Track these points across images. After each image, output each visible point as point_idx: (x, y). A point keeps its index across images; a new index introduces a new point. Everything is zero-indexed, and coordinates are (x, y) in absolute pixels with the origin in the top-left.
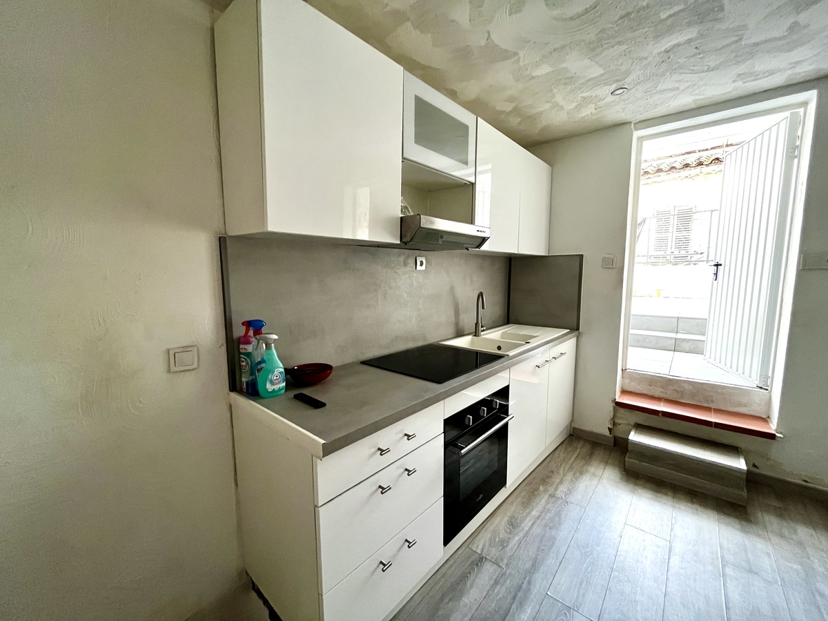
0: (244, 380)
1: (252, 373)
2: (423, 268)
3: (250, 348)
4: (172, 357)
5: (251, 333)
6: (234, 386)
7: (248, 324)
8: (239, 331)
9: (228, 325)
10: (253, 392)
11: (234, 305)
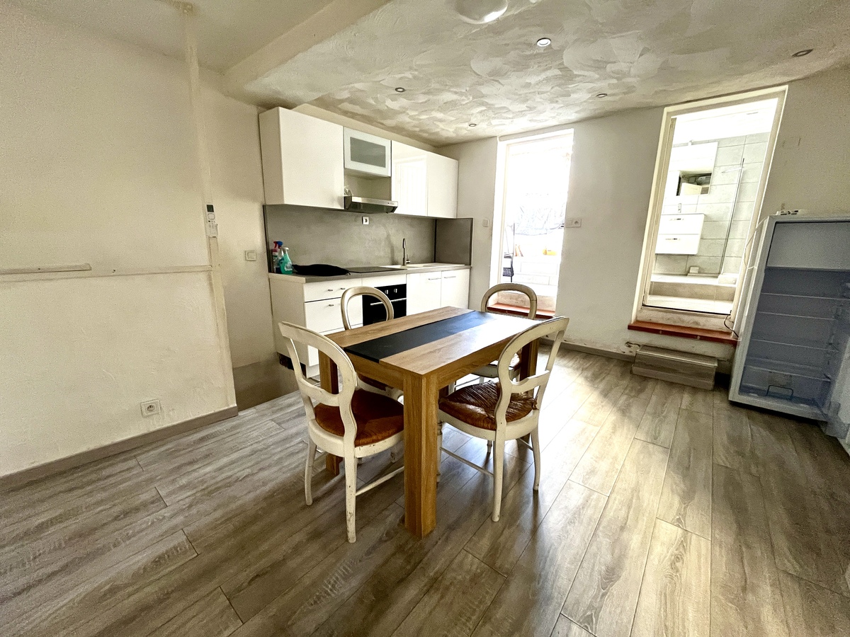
0: (275, 268)
1: (278, 265)
2: (367, 223)
3: (277, 254)
4: (247, 253)
5: (277, 246)
6: (270, 271)
7: (276, 243)
8: (272, 247)
9: (267, 244)
10: (279, 271)
11: (270, 235)
